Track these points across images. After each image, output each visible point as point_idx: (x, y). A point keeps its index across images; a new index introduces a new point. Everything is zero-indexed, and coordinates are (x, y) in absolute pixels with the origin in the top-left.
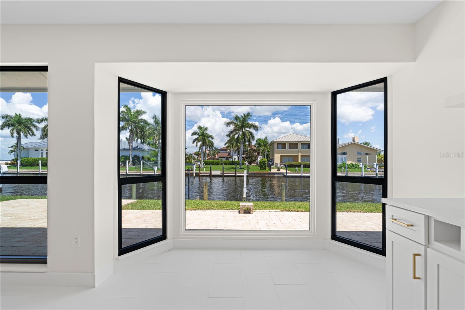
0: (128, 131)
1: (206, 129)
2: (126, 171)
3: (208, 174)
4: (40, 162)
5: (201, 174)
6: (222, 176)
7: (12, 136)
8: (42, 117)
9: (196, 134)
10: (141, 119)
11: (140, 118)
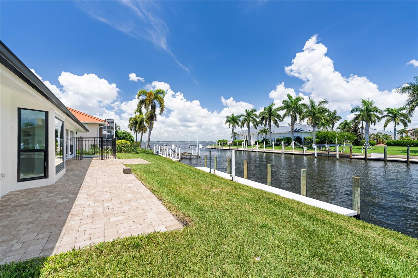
0: (290, 116)
1: (371, 103)
2: (281, 150)
3: (363, 157)
4: (238, 142)
5: (352, 157)
6: (384, 160)
7: (229, 127)
8: (240, 114)
9: (357, 110)
10: (302, 105)
11: (300, 103)
